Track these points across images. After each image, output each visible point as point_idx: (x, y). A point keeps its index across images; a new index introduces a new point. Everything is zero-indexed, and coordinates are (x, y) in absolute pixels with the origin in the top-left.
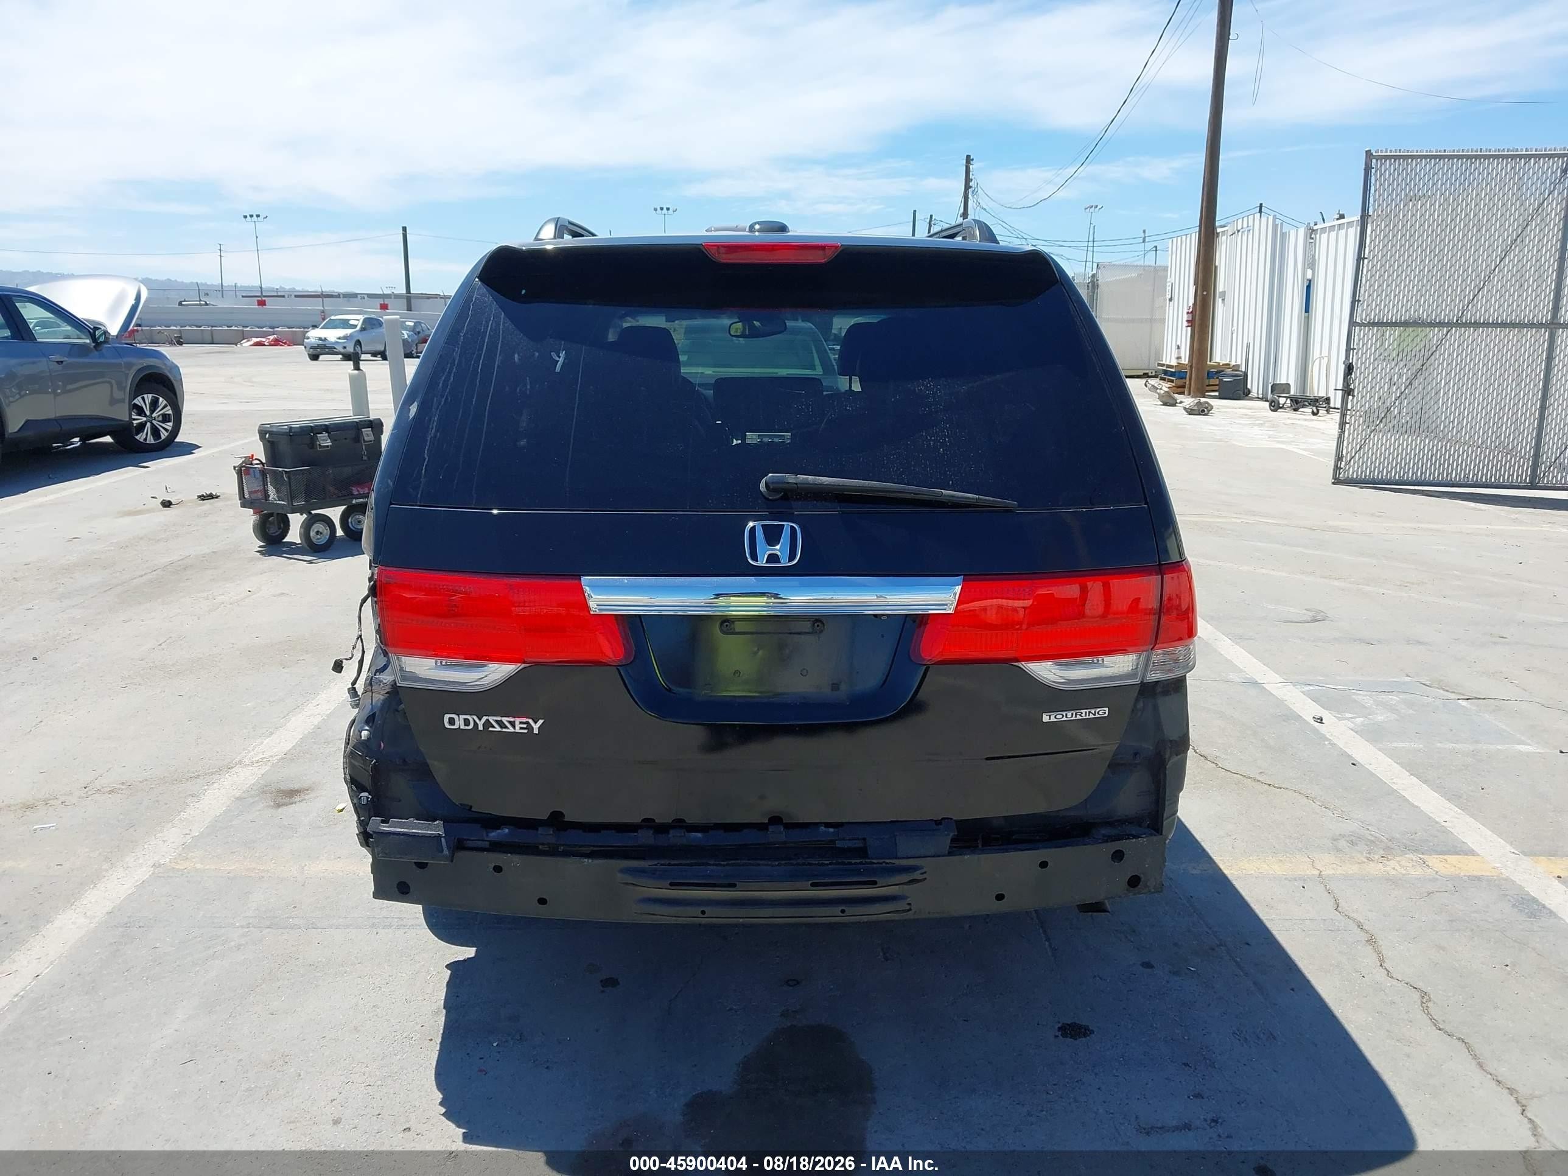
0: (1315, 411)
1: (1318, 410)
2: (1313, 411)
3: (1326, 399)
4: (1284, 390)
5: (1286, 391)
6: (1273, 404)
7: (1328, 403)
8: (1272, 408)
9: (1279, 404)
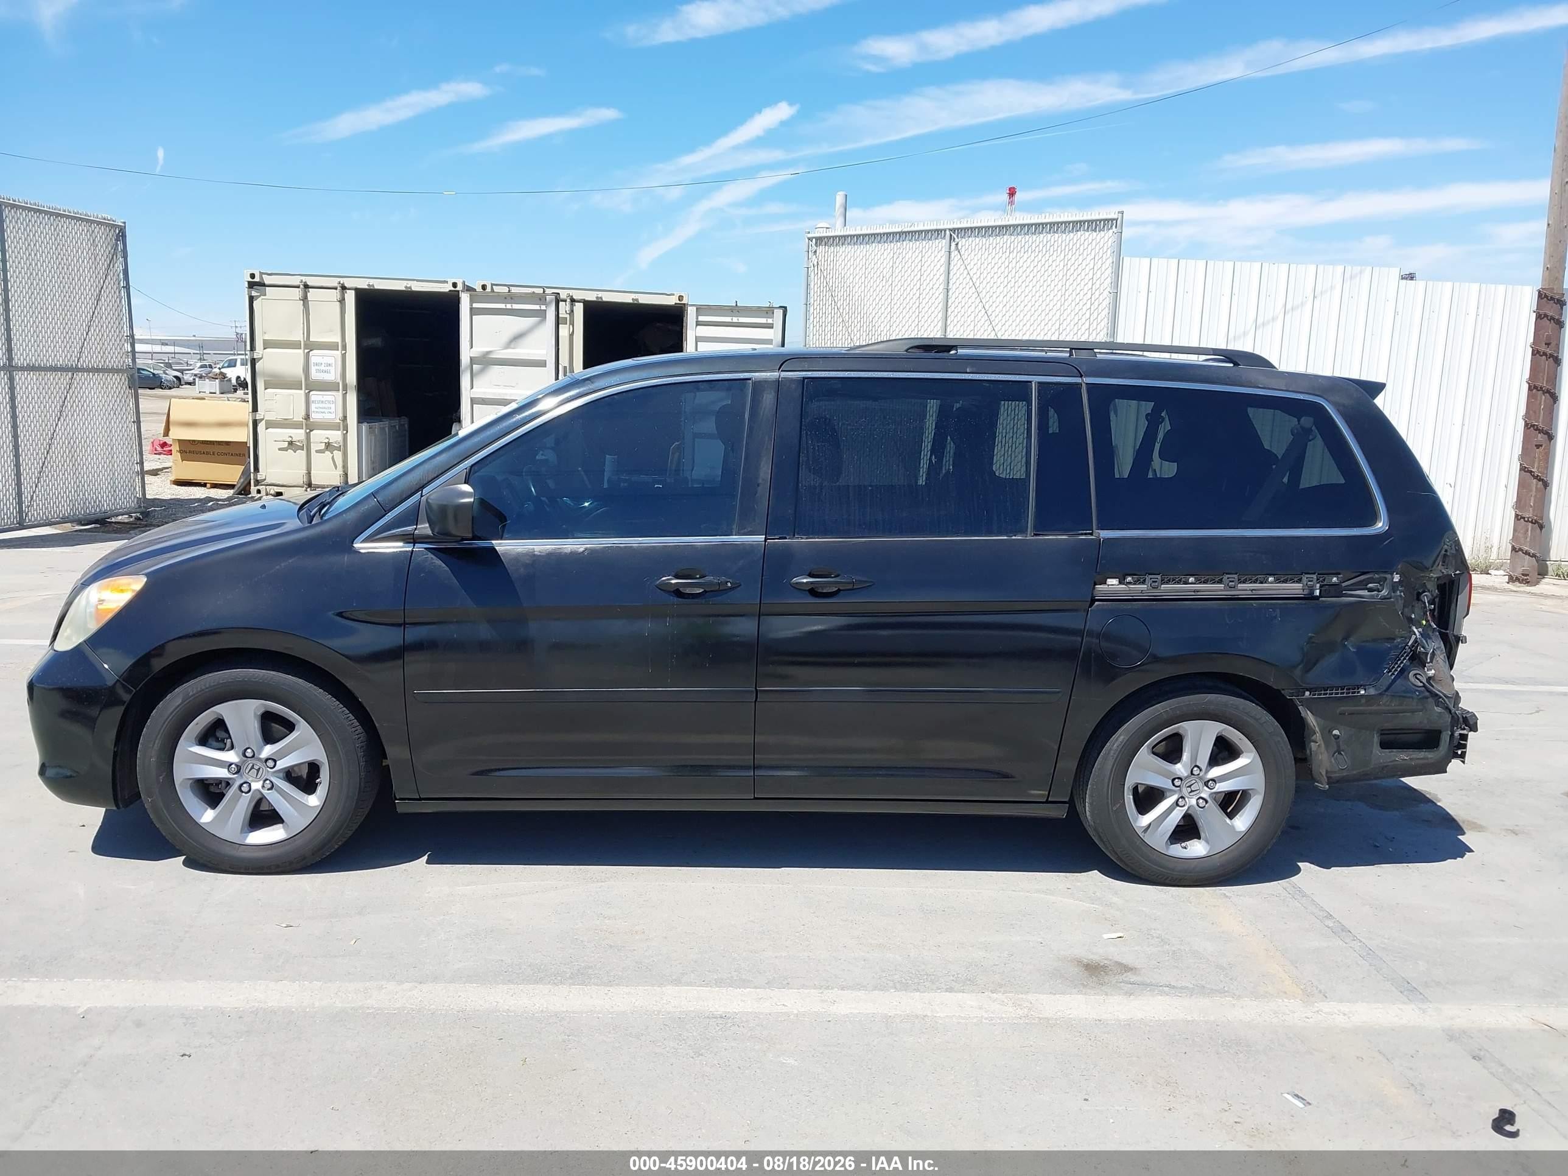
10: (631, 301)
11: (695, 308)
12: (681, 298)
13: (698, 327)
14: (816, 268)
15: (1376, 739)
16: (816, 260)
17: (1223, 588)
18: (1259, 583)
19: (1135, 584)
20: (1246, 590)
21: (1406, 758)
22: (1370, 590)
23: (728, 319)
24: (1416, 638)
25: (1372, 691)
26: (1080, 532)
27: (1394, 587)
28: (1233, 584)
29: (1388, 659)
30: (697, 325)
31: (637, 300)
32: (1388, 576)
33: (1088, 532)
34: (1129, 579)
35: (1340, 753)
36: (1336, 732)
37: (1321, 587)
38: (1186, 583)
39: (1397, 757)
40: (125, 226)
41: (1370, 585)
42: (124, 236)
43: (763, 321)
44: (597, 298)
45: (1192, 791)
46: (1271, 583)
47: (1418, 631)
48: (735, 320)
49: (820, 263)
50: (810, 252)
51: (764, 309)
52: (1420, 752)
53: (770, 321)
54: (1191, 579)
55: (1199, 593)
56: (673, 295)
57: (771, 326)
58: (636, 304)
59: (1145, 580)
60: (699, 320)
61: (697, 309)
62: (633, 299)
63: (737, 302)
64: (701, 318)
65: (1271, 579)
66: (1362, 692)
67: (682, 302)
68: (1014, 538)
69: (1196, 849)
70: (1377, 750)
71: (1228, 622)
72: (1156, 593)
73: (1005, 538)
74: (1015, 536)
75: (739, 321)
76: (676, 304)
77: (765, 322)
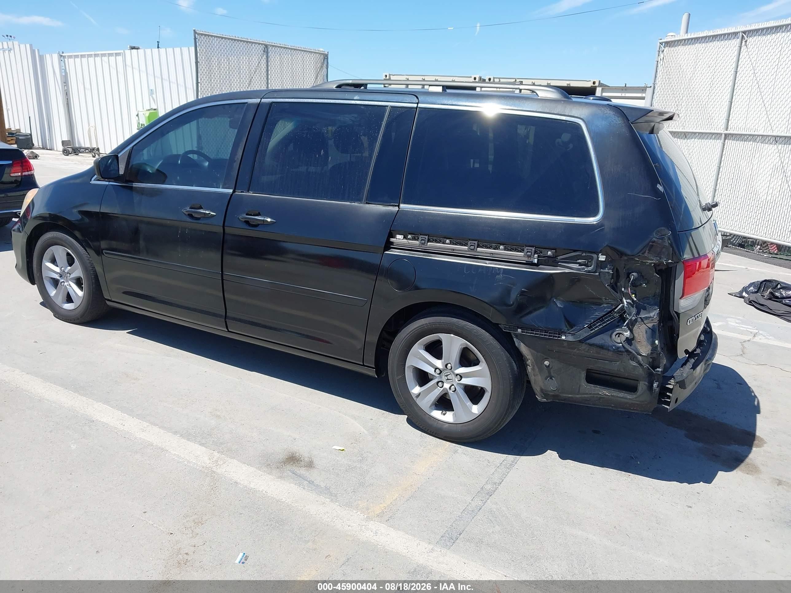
0: (94, 155)
1: (95, 155)
2: (93, 155)
3: (97, 149)
4: (68, 144)
5: (69, 145)
6: (65, 152)
7: (99, 151)
8: (65, 154)
9: (69, 151)
10: (566, 85)
12: (593, 82)
14: (662, 61)
15: (583, 375)
16: (663, 56)
17: (467, 249)
18: (493, 249)
19: (412, 240)
20: (483, 253)
21: (607, 394)
22: (580, 264)
24: (623, 306)
25: (570, 338)
26: (392, 204)
27: (601, 265)
28: (473, 247)
29: (591, 317)
31: (569, 84)
32: (595, 256)
33: (396, 204)
34: (409, 236)
35: (551, 378)
36: (547, 363)
37: (539, 256)
38: (444, 243)
39: (600, 391)
40: (328, 54)
41: (579, 261)
42: (327, 59)
44: (548, 83)
45: (448, 379)
46: (502, 250)
47: (626, 301)
48: (623, 95)
49: (664, 58)
50: (660, 52)
51: (641, 88)
52: (620, 392)
53: (644, 95)
54: (448, 241)
55: (454, 251)
56: (590, 81)
57: (643, 98)
59: (418, 238)
61: (602, 89)
62: (567, 84)
63: (626, 84)
64: (604, 94)
65: (502, 247)
66: (563, 338)
67: (594, 85)
68: (353, 204)
69: (448, 417)
70: (584, 383)
71: (465, 272)
72: (424, 247)
73: (349, 203)
74: (354, 203)
75: (626, 96)
76: (591, 86)
77: (641, 96)
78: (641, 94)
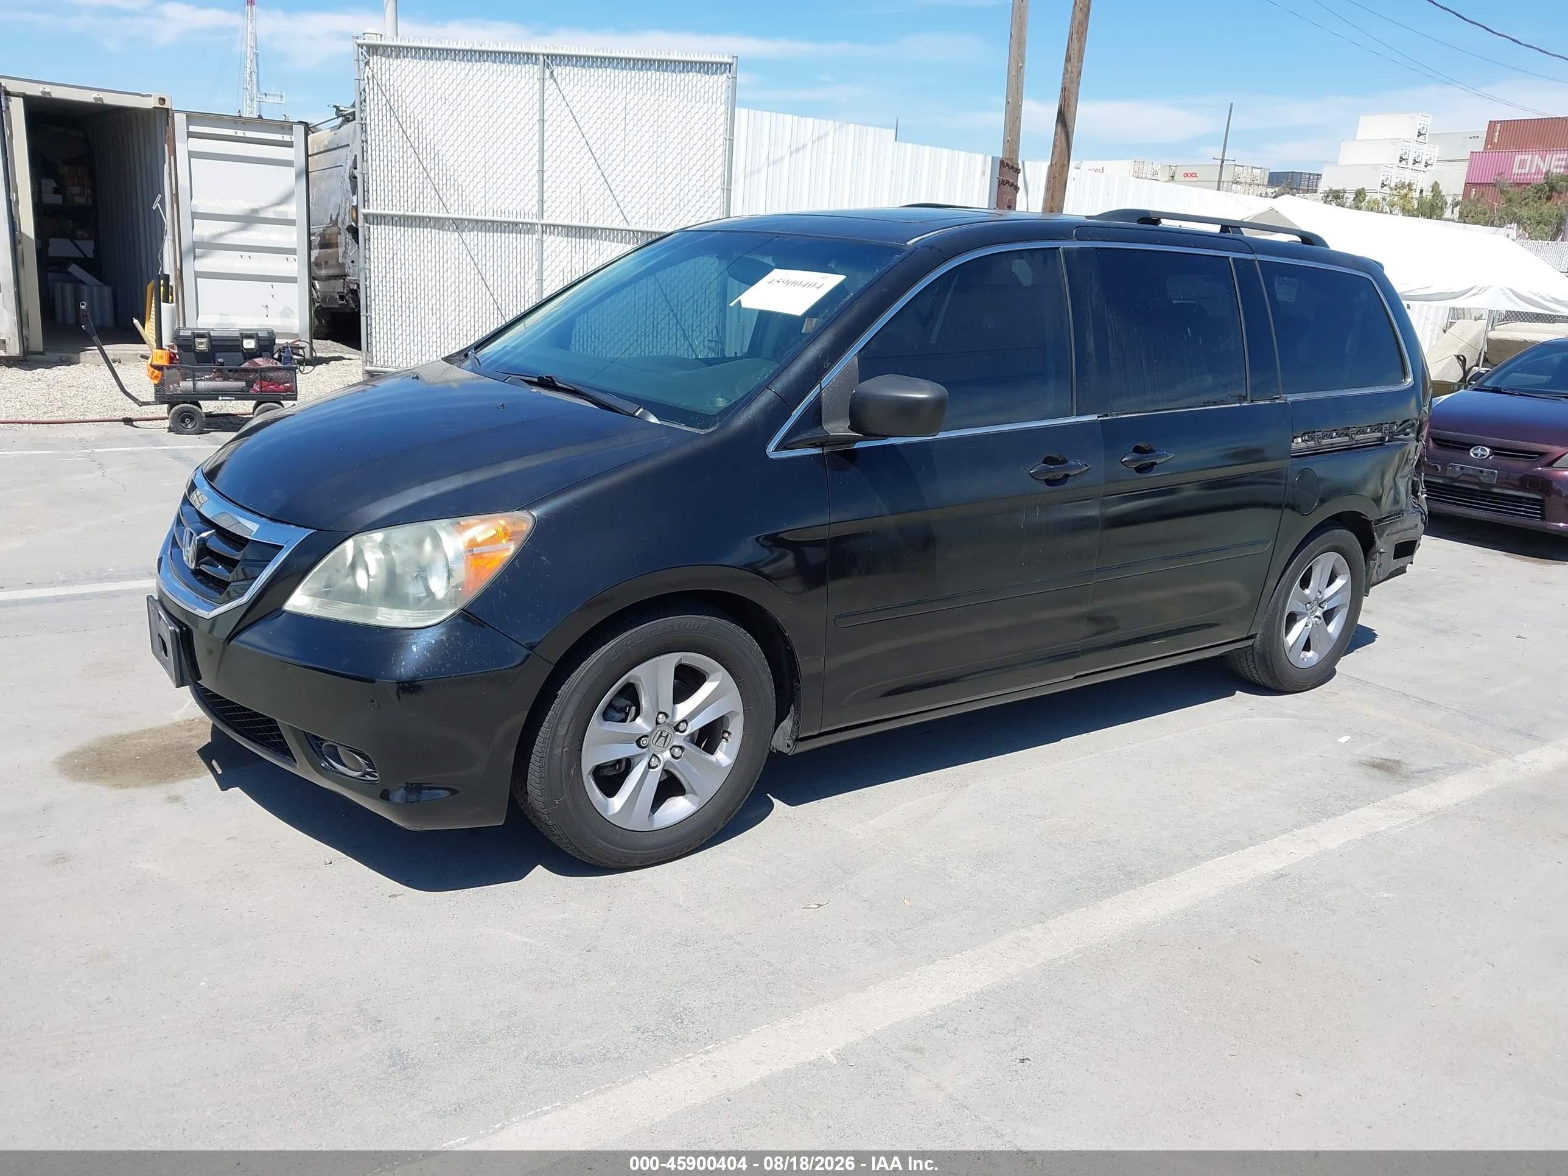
10: (92, 101)
11: (184, 116)
12: (162, 100)
13: (190, 139)
23: (230, 132)
30: (188, 137)
31: (101, 99)
43: (278, 137)
44: (43, 93)
48: (240, 133)
51: (278, 123)
53: (287, 138)
56: (152, 96)
57: (290, 145)
58: (99, 104)
60: (190, 130)
61: (187, 116)
62: (94, 98)
63: (241, 112)
64: (192, 129)
67: (164, 106)
75: (247, 136)
76: (155, 108)
77: (281, 139)
78: (281, 135)
